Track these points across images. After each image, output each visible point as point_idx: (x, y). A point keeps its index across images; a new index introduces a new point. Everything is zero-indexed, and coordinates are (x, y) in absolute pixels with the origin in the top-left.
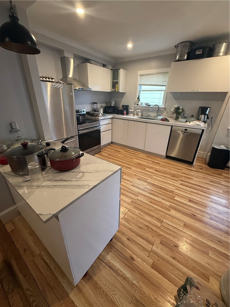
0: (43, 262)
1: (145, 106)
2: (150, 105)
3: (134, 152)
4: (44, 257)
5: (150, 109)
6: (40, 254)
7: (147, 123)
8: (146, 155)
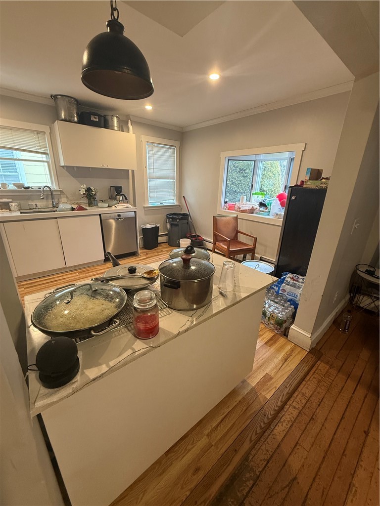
0: (220, 427)
1: (16, 189)
2: (28, 188)
3: (47, 280)
4: (213, 426)
5: (39, 194)
6: (207, 435)
7: (56, 218)
8: (77, 272)
